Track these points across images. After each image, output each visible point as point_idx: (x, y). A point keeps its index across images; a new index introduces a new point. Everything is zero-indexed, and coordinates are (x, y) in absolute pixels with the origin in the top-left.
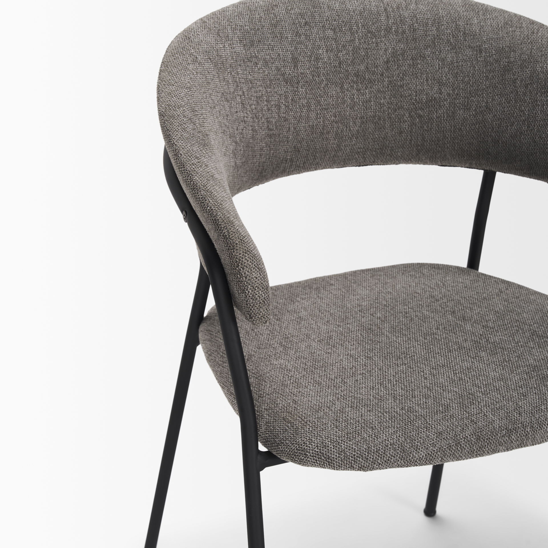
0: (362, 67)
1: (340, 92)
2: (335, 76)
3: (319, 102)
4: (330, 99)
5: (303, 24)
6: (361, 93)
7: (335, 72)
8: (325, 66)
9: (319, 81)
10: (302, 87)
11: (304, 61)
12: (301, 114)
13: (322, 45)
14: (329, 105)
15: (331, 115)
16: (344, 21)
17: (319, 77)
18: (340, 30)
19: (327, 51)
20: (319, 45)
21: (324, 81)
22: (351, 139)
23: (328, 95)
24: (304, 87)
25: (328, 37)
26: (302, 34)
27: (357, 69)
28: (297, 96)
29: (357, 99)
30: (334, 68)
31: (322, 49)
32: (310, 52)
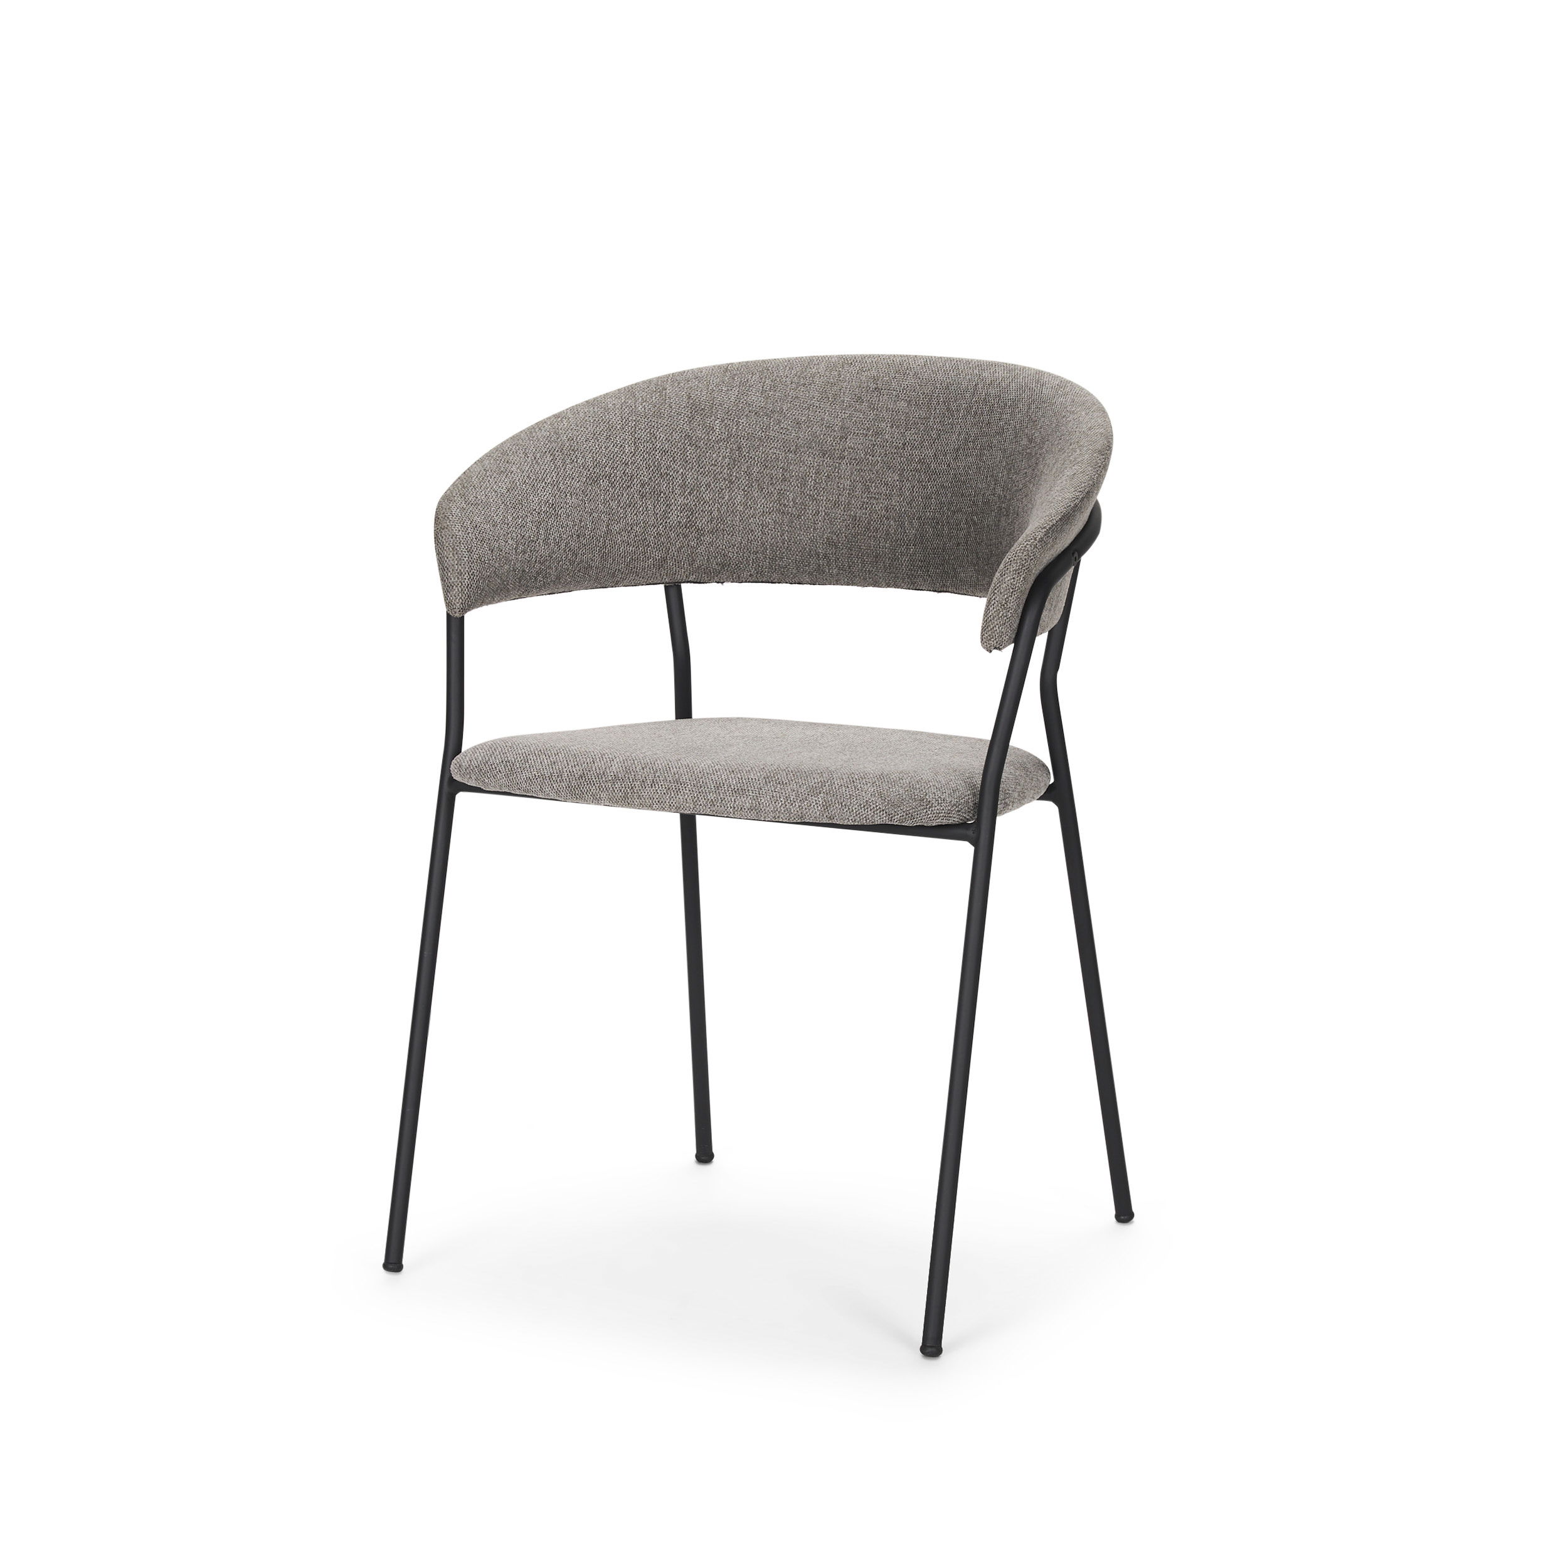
0: (931, 453)
1: (898, 480)
2: (894, 459)
3: (868, 488)
4: (883, 487)
5: (871, 389)
6: (922, 485)
7: (895, 453)
8: (884, 444)
9: (872, 461)
10: (847, 464)
11: (858, 433)
12: (838, 498)
13: (888, 418)
14: (881, 494)
15: (881, 507)
16: (924, 393)
17: (873, 456)
18: (916, 403)
19: (892, 427)
20: (884, 418)
21: (879, 462)
22: (907, 545)
23: (881, 481)
24: (850, 464)
25: (898, 409)
26: (866, 400)
27: (923, 455)
28: (837, 474)
29: (917, 492)
30: (896, 448)
31: (887, 423)
32: (869, 424)
